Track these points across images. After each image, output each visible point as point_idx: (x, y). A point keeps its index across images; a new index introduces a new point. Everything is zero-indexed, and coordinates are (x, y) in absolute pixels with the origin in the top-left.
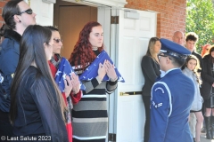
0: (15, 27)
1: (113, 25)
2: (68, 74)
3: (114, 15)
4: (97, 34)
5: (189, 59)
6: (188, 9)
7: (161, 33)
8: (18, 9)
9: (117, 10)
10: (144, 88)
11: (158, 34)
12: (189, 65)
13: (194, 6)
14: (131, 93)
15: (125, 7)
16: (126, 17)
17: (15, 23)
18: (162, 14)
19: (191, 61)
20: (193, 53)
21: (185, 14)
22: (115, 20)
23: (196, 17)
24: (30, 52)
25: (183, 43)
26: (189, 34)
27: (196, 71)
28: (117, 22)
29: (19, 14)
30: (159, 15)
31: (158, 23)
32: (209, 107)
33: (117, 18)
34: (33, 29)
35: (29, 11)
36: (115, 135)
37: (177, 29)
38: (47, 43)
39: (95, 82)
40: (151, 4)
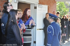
0: (7, 10)
1: (35, 9)
2: (22, 24)
3: (35, 6)
4: (29, 12)
5: (57, 19)
6: (57, 4)
7: (49, 12)
8: (8, 5)
9: (36, 5)
10: (44, 28)
11: (48, 12)
12: (57, 21)
13: (59, 4)
14: (40, 29)
15: (39, 4)
16: (39, 7)
17: (7, 9)
18: (49, 6)
19: (58, 20)
20: (59, 17)
21: (56, 6)
22: (35, 8)
23: (59, 7)
24: (11, 17)
25: (56, 14)
26: (57, 12)
27: (59, 23)
28: (36, 8)
29: (9, 6)
30: (48, 6)
31: (48, 9)
32: (63, 33)
33: (36, 7)
34: (12, 10)
35: (11, 5)
36: (35, 42)
37: (54, 10)
38: (16, 15)
39: (28, 26)
40: (46, 3)
